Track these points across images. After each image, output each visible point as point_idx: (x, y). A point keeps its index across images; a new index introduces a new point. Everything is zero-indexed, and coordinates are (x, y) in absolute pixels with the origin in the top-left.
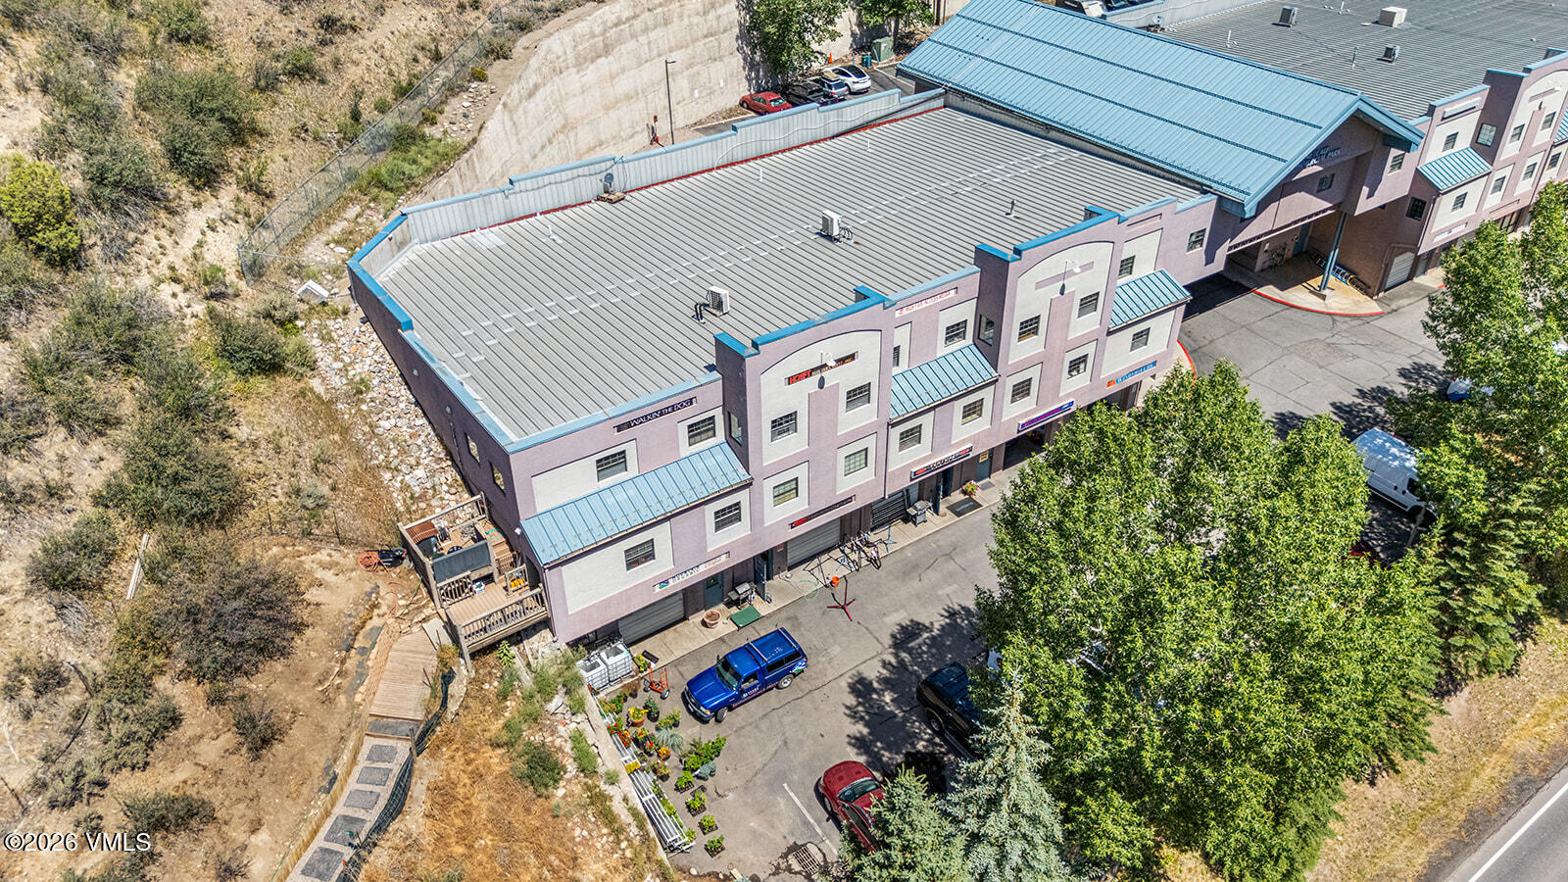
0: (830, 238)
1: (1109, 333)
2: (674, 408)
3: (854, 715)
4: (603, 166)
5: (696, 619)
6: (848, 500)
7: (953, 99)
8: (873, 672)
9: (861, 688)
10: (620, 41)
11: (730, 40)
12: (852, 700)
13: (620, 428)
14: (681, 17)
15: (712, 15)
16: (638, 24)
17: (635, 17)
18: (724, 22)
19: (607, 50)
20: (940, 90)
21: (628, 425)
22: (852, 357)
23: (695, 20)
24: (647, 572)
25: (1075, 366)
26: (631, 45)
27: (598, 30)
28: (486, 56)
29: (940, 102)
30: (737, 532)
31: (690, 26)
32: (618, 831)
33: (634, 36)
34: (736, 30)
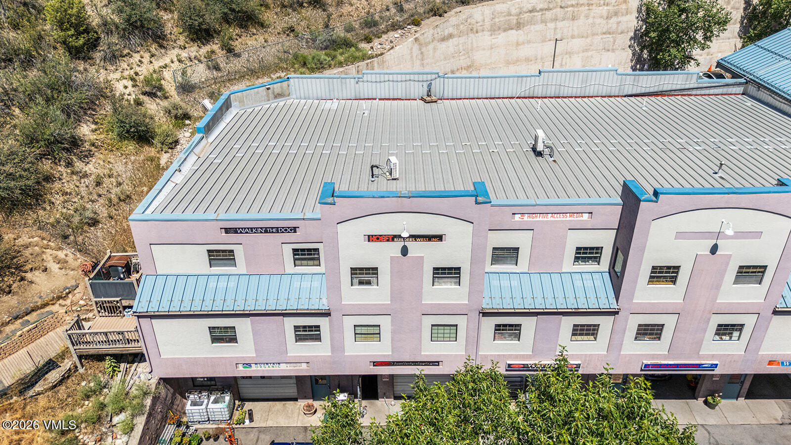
0: (539, 154)
1: (776, 312)
2: (278, 230)
6: (436, 363)
7: (752, 89)
10: (531, 22)
11: (625, 40)
13: (227, 231)
14: (587, 17)
15: (614, 20)
16: (549, 15)
17: (548, 9)
18: (623, 27)
19: (519, 26)
20: (742, 80)
21: (235, 231)
22: (440, 238)
23: (598, 21)
25: (725, 330)
26: (540, 27)
27: (514, 11)
29: (740, 89)
31: (593, 24)
33: (544, 22)
34: (632, 34)
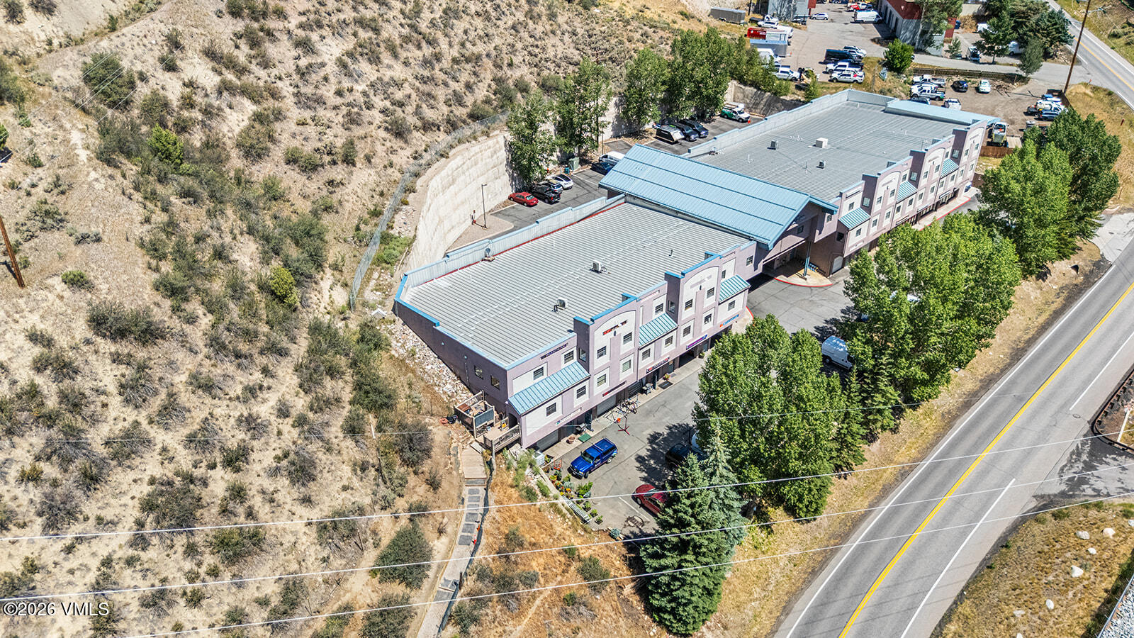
0: (597, 272)
1: (719, 304)
2: (560, 348)
3: (640, 469)
4: (485, 245)
5: (564, 440)
6: (623, 383)
7: (628, 198)
8: (644, 453)
9: (640, 459)
10: (458, 176)
11: (503, 168)
12: (638, 465)
13: (542, 358)
14: (482, 160)
15: (495, 157)
16: (465, 167)
17: (464, 163)
18: (500, 160)
19: (454, 181)
20: (623, 195)
21: (545, 356)
22: (625, 322)
23: (488, 160)
24: (554, 416)
25: (707, 319)
26: (462, 177)
27: (450, 173)
28: (405, 192)
29: (623, 200)
30: (584, 398)
31: (486, 164)
32: (564, 516)
33: (463, 173)
34: (505, 162)
